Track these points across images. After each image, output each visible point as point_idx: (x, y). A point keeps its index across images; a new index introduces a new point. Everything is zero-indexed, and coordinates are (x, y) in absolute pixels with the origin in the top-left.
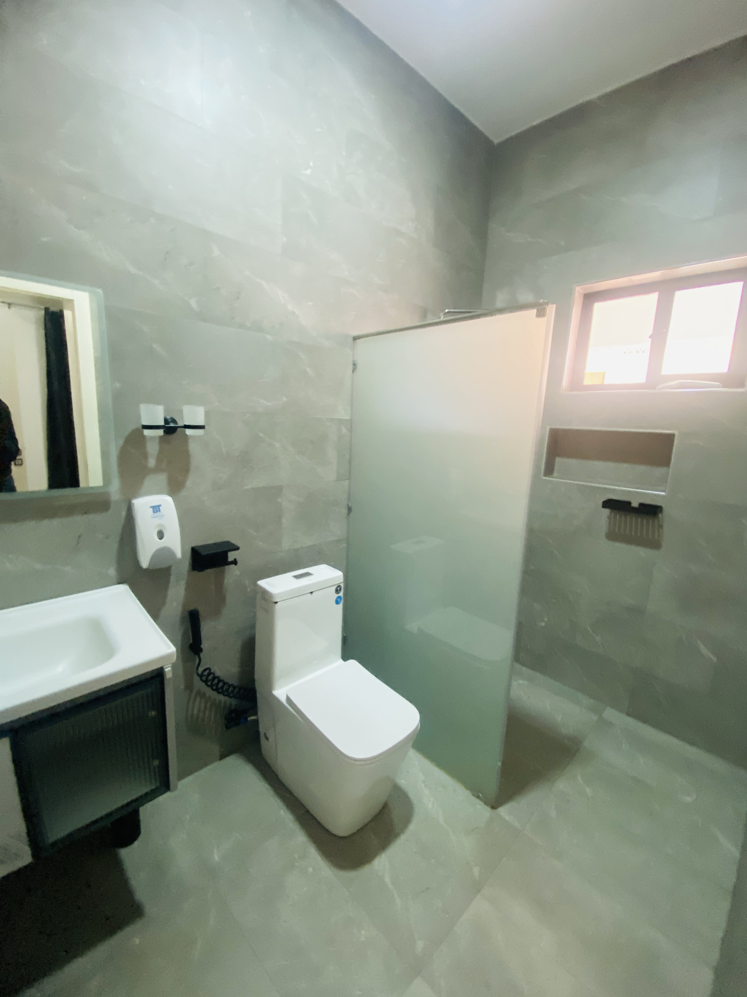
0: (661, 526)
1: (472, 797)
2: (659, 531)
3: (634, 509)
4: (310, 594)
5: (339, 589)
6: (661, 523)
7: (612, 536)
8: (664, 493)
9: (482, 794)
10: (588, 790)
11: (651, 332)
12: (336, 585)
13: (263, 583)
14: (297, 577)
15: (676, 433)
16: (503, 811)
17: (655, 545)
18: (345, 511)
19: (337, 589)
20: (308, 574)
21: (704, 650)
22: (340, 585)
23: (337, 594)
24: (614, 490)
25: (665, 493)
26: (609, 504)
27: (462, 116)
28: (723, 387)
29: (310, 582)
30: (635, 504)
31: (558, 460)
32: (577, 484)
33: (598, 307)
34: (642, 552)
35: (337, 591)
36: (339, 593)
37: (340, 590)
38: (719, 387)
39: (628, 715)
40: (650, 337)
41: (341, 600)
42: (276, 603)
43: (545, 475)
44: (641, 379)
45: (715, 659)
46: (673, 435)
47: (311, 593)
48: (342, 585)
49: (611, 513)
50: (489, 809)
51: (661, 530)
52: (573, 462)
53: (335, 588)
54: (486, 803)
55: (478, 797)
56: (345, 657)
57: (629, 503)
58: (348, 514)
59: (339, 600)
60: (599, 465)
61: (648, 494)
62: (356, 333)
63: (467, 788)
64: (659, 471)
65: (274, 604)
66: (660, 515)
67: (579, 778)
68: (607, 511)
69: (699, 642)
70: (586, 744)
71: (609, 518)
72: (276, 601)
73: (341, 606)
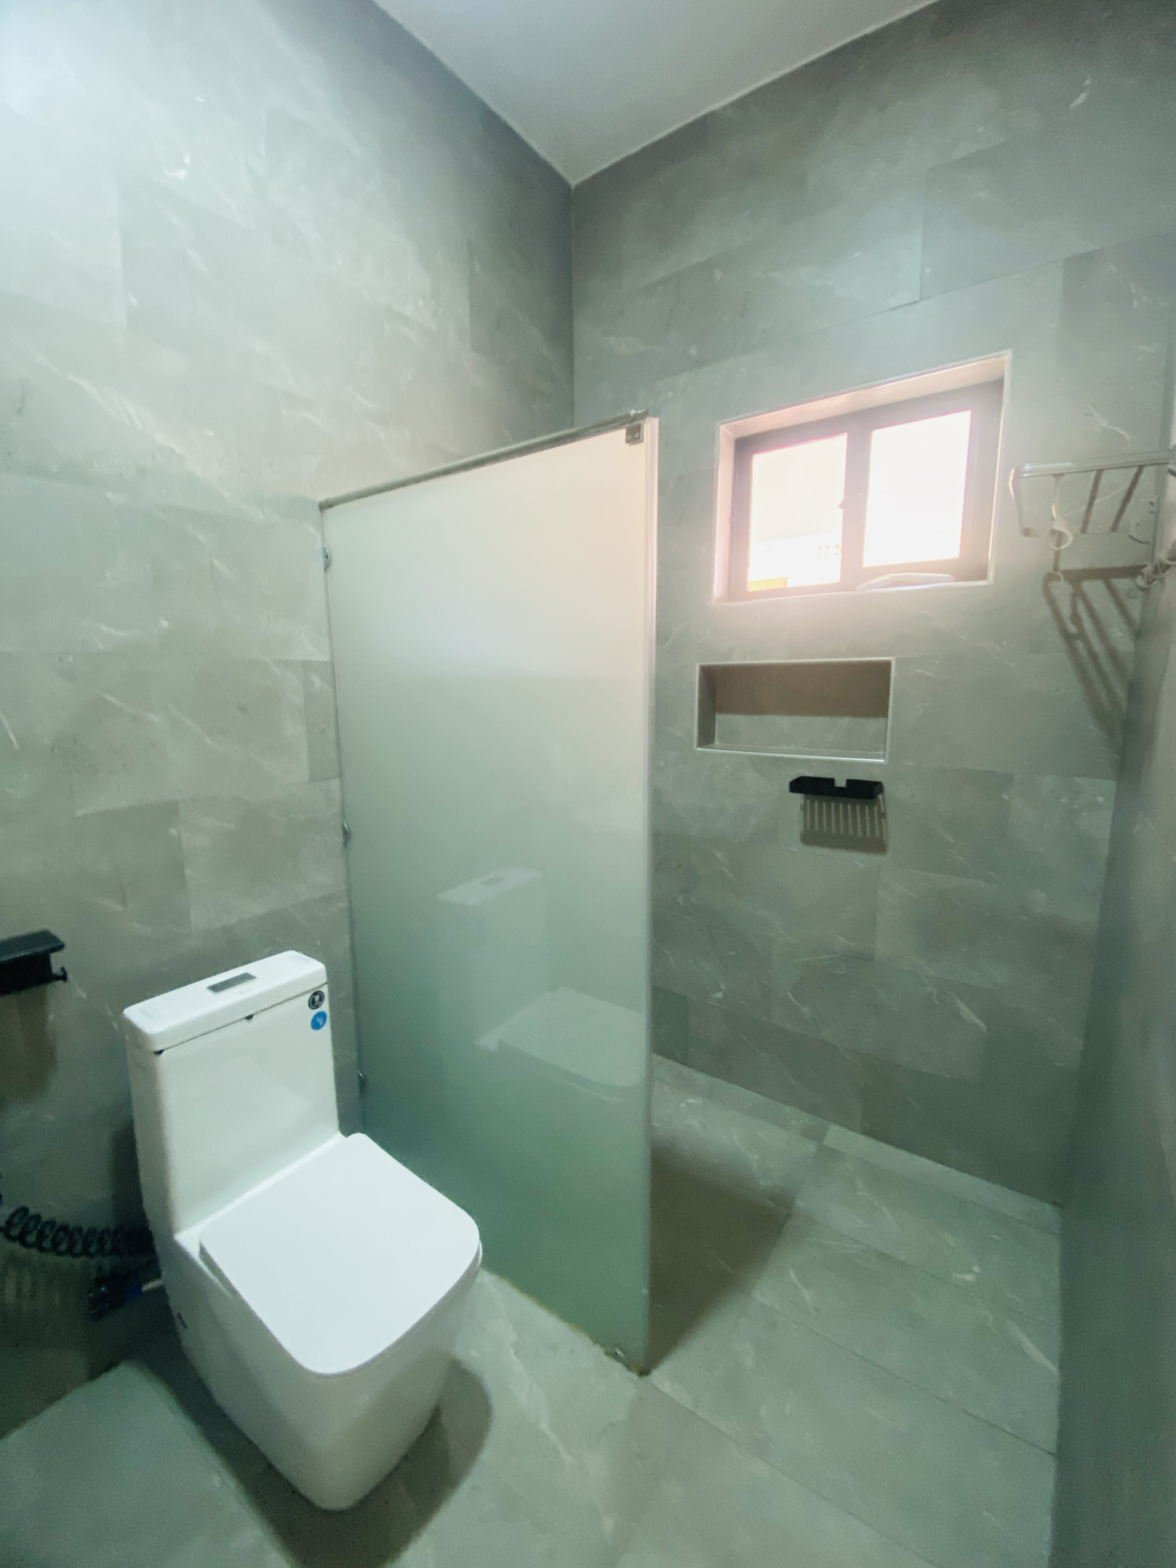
0: (882, 815)
1: (606, 1359)
2: (880, 821)
3: (841, 789)
4: (245, 1021)
5: (317, 998)
6: (883, 811)
7: (810, 838)
8: (883, 761)
9: (621, 1349)
10: (807, 1296)
11: (840, 497)
12: (307, 992)
13: (135, 1013)
14: (215, 988)
15: (892, 659)
16: (660, 1376)
17: (877, 846)
18: (340, 839)
19: (314, 999)
20: (246, 977)
21: (966, 1012)
22: (320, 990)
23: (313, 1009)
24: (807, 760)
25: (884, 759)
26: (800, 785)
27: (508, 130)
28: (955, 581)
29: (246, 996)
30: (840, 783)
31: (720, 718)
32: (751, 757)
33: (760, 461)
34: (860, 860)
35: (313, 1004)
36: (317, 1007)
37: (321, 999)
38: (949, 581)
39: (864, 1133)
40: (841, 506)
41: (325, 1020)
42: (160, 1052)
43: (701, 744)
44: (833, 576)
45: (982, 1026)
46: (888, 664)
47: (249, 1018)
48: (325, 990)
49: (806, 799)
50: (634, 1376)
51: (883, 820)
52: (741, 720)
53: (307, 997)
54: (628, 1367)
55: (615, 1356)
56: (347, 1127)
57: (830, 782)
58: (345, 844)
59: (320, 1021)
60: (784, 722)
61: (860, 763)
62: (321, 498)
63: (596, 1341)
64: (872, 725)
65: (156, 1057)
66: (880, 796)
67: (792, 1273)
68: (798, 798)
69: (959, 1002)
70: (800, 1203)
71: (804, 808)
72: (158, 1049)
73: (326, 1030)
